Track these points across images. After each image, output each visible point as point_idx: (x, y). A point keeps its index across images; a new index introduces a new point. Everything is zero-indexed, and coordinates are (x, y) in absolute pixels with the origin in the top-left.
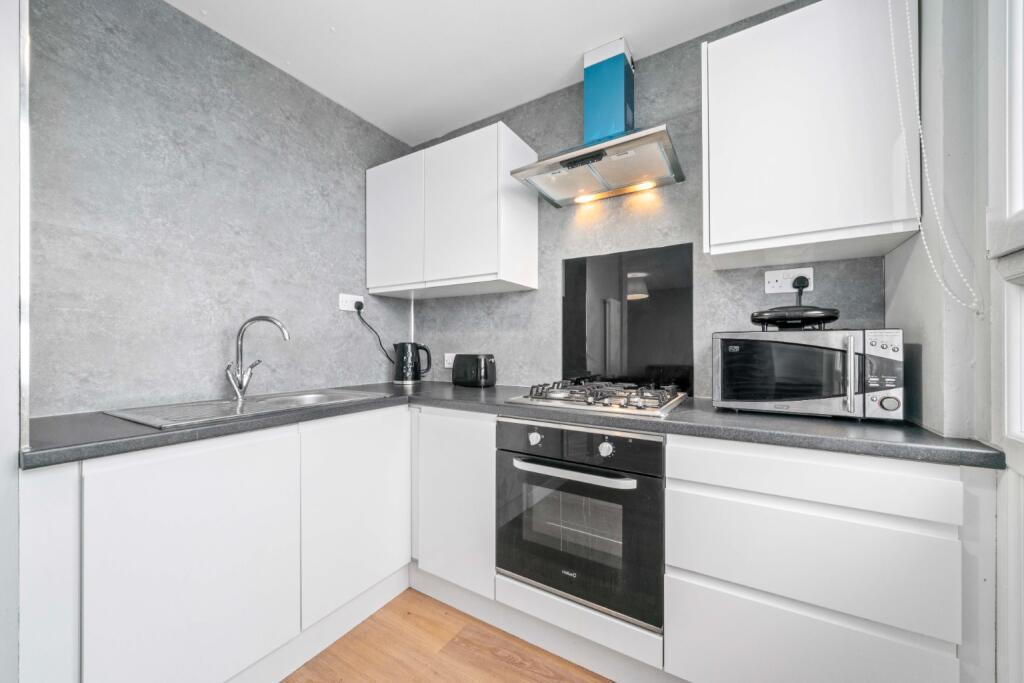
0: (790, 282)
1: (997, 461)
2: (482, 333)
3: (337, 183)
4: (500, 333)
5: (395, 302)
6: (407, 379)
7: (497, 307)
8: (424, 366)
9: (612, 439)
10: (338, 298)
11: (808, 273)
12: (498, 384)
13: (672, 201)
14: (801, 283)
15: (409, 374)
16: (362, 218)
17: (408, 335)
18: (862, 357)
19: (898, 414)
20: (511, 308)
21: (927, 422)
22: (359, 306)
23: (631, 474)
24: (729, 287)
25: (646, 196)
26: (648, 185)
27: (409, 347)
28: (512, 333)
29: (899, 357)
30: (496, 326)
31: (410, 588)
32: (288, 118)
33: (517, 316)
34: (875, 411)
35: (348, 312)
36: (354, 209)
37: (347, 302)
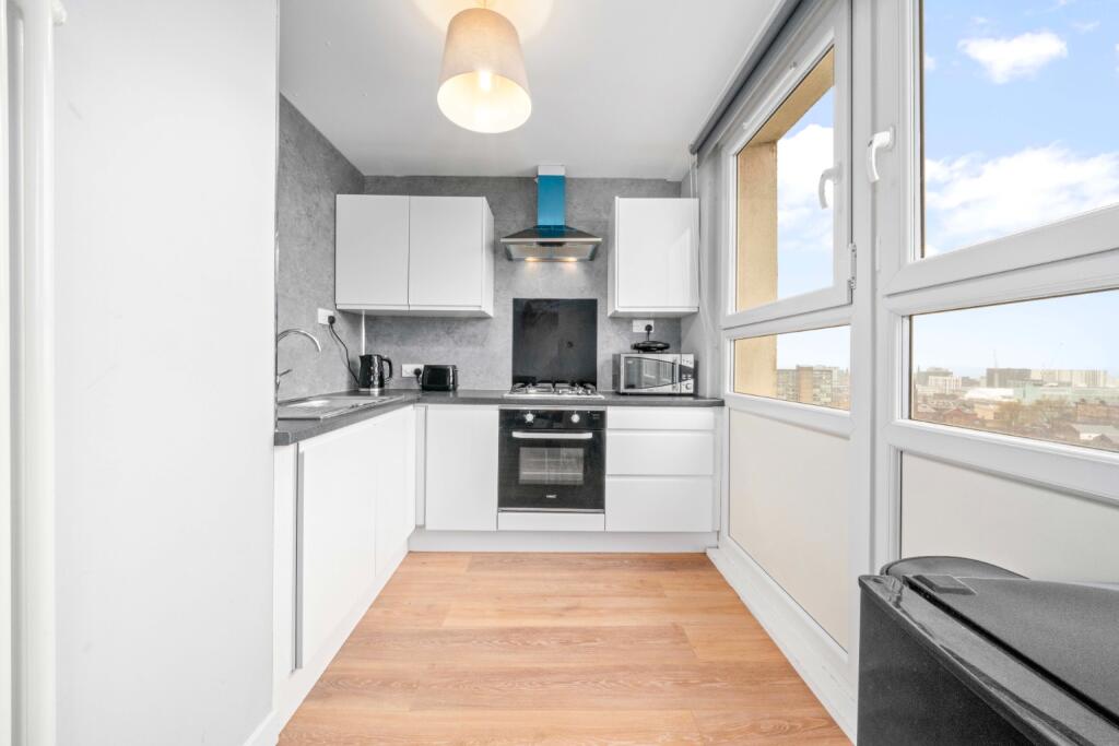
0: (644, 328)
1: (722, 404)
2: (441, 349)
3: (317, 205)
4: (458, 349)
5: (352, 317)
6: (373, 386)
7: (457, 328)
8: (386, 375)
9: (578, 412)
10: (316, 311)
11: (652, 323)
12: (459, 388)
13: (588, 272)
14: (649, 328)
15: (376, 383)
16: (332, 238)
17: (359, 348)
18: (680, 366)
19: (691, 391)
20: (470, 330)
21: (701, 393)
22: (332, 320)
23: (588, 430)
24: (616, 327)
25: (571, 265)
26: (572, 259)
27: (376, 358)
28: (470, 349)
29: (692, 366)
30: (456, 343)
31: (410, 552)
32: (287, 141)
33: (475, 336)
34: (684, 391)
35: (324, 326)
36: (328, 231)
37: (323, 316)
